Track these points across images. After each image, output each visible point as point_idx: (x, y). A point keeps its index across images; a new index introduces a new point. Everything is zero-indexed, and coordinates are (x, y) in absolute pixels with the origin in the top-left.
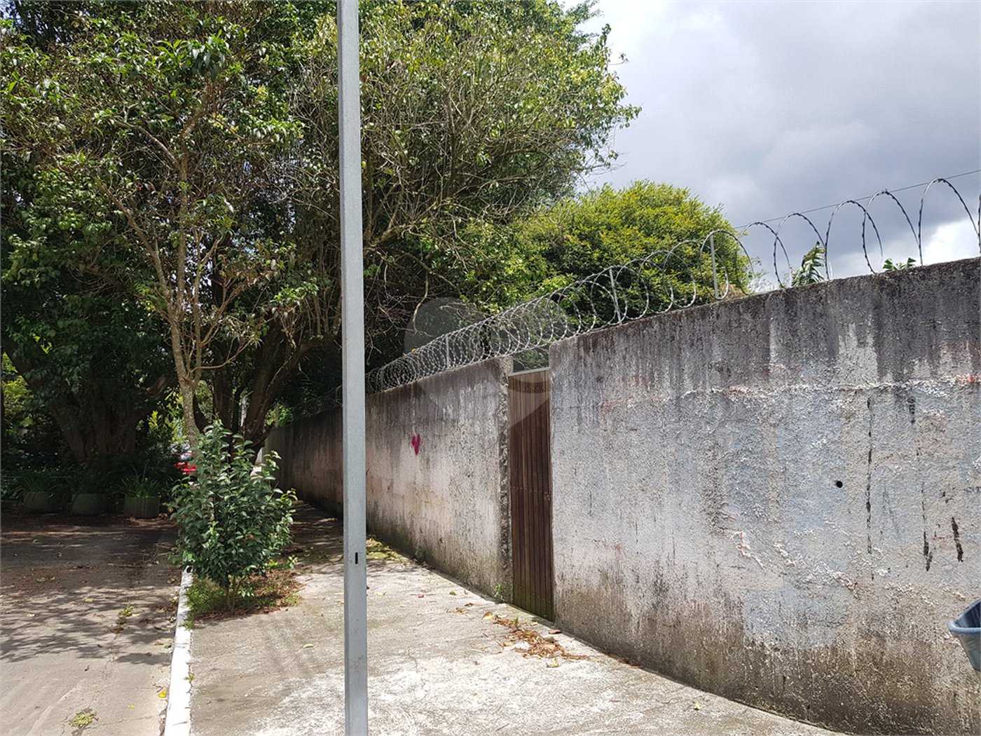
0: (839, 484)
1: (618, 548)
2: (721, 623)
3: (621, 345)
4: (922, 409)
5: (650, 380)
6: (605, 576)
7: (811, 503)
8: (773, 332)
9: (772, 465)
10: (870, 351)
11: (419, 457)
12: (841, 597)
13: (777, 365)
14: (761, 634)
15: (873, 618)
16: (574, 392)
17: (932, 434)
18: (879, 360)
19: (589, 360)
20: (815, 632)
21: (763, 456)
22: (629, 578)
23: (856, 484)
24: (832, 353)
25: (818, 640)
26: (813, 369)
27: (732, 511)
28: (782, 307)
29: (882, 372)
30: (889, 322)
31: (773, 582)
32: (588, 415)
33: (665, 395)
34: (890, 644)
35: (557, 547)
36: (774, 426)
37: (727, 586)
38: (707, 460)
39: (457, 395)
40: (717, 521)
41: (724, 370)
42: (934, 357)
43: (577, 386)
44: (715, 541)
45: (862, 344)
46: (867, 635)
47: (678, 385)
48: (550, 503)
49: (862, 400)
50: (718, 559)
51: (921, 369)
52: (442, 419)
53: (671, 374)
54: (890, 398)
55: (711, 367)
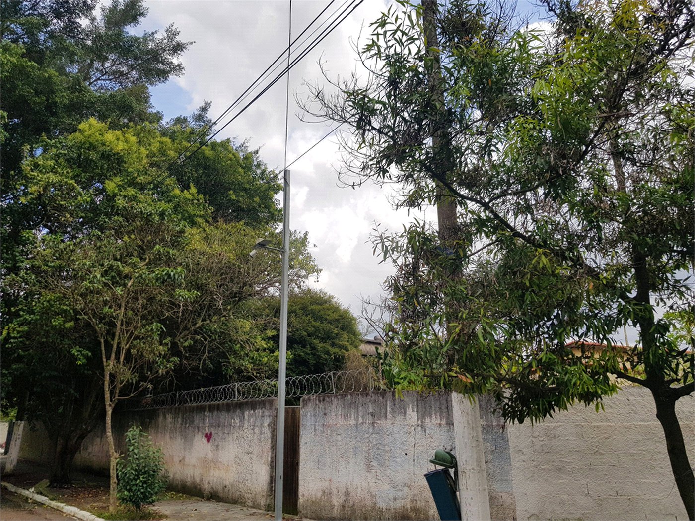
0: (406, 454)
1: (330, 480)
2: (369, 503)
3: (335, 401)
4: (428, 431)
5: (346, 416)
6: (324, 492)
7: (398, 460)
8: (388, 404)
9: (387, 448)
10: (415, 413)
11: (210, 445)
12: (406, 489)
13: (389, 416)
14: (382, 505)
15: (414, 495)
16: (313, 418)
17: (430, 439)
18: (418, 416)
19: (321, 406)
20: (398, 501)
21: (384, 446)
22: (335, 491)
23: (410, 455)
24: (405, 413)
25: (399, 504)
26: (399, 418)
27: (374, 464)
28: (391, 397)
29: (418, 420)
30: (420, 405)
31: (386, 487)
32: (319, 428)
33: (352, 422)
34: (419, 502)
35: (301, 482)
36: (388, 435)
37: (372, 490)
38: (366, 447)
39: (243, 414)
40: (369, 468)
41: (373, 415)
42: (431, 417)
43: (315, 416)
44: (368, 474)
45: (413, 411)
46: (412, 501)
47: (357, 419)
48: (298, 464)
49: (413, 428)
50: (369, 481)
51: (428, 420)
52: (231, 425)
53: (354, 415)
54: (420, 428)
55: (369, 414)
